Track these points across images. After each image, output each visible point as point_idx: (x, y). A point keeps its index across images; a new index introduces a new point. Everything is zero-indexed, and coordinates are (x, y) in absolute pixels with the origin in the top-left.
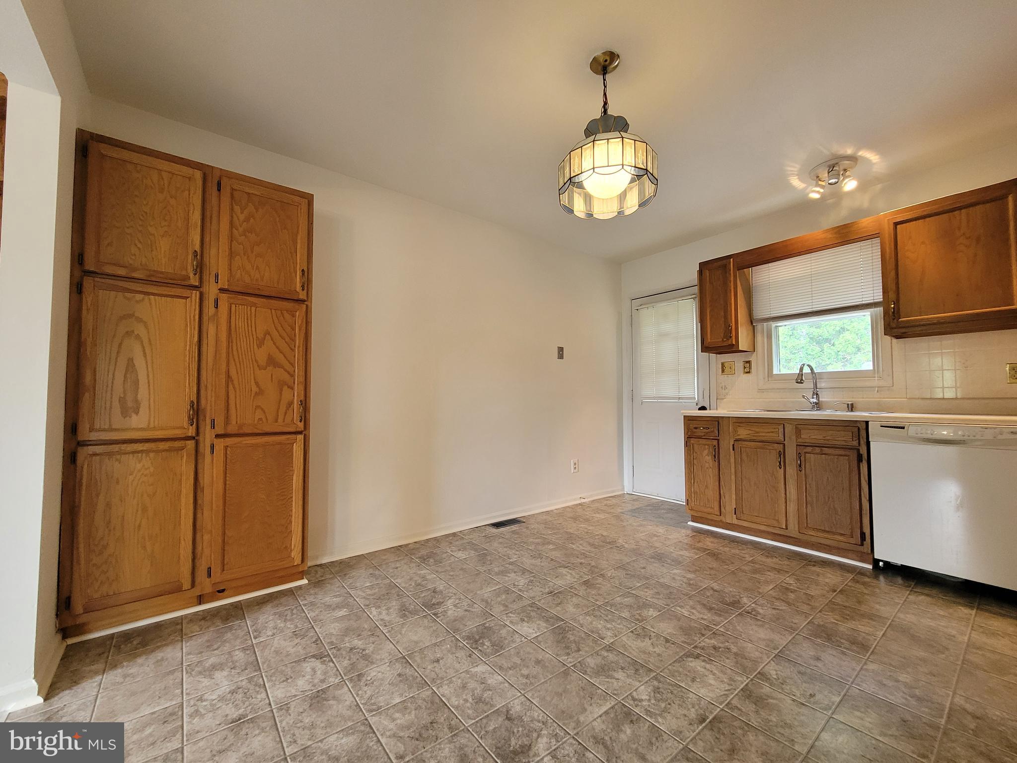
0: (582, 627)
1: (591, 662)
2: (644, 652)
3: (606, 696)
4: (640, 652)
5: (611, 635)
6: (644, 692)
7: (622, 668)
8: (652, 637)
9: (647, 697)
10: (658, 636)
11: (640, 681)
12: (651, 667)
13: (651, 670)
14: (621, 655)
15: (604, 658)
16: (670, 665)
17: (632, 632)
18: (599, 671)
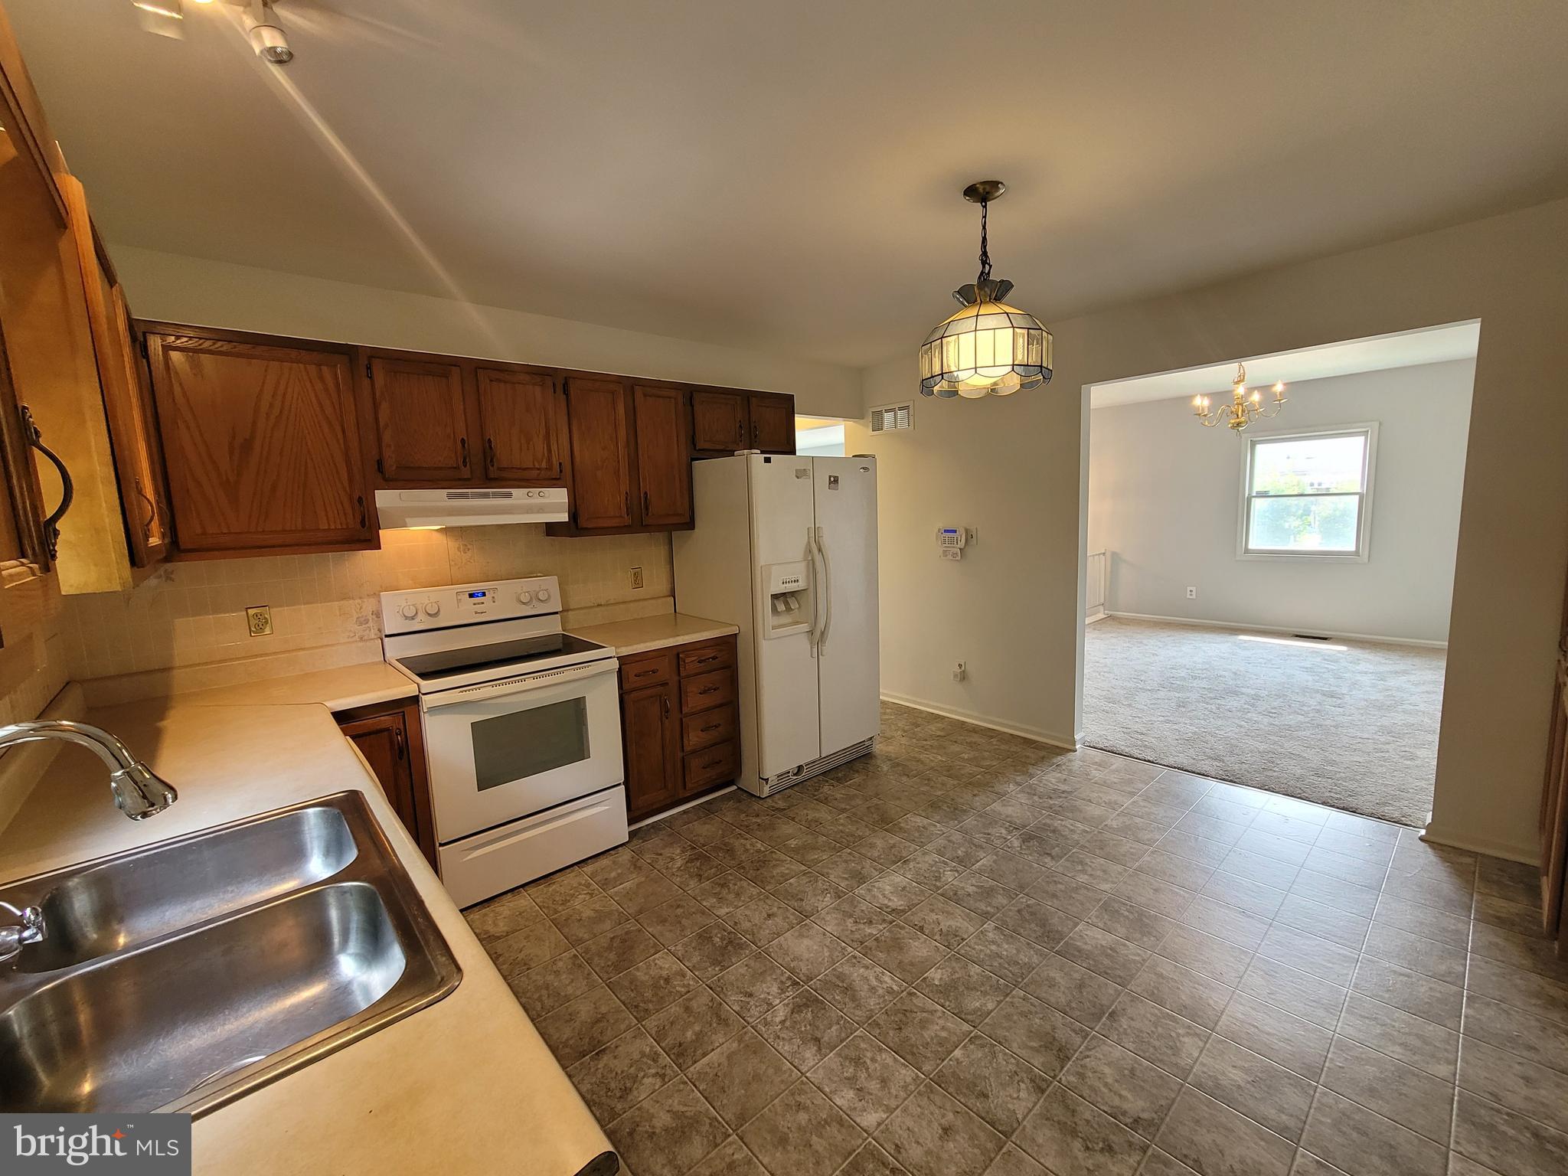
0: (1028, 944)
1: (1001, 900)
2: (948, 912)
3: (980, 872)
4: (952, 914)
5: (987, 934)
6: (949, 876)
7: (969, 895)
8: (938, 934)
9: (946, 873)
10: (931, 936)
11: (952, 885)
12: (941, 898)
13: (942, 895)
14: (972, 908)
15: (990, 905)
16: (923, 901)
17: (963, 940)
18: (992, 891)
